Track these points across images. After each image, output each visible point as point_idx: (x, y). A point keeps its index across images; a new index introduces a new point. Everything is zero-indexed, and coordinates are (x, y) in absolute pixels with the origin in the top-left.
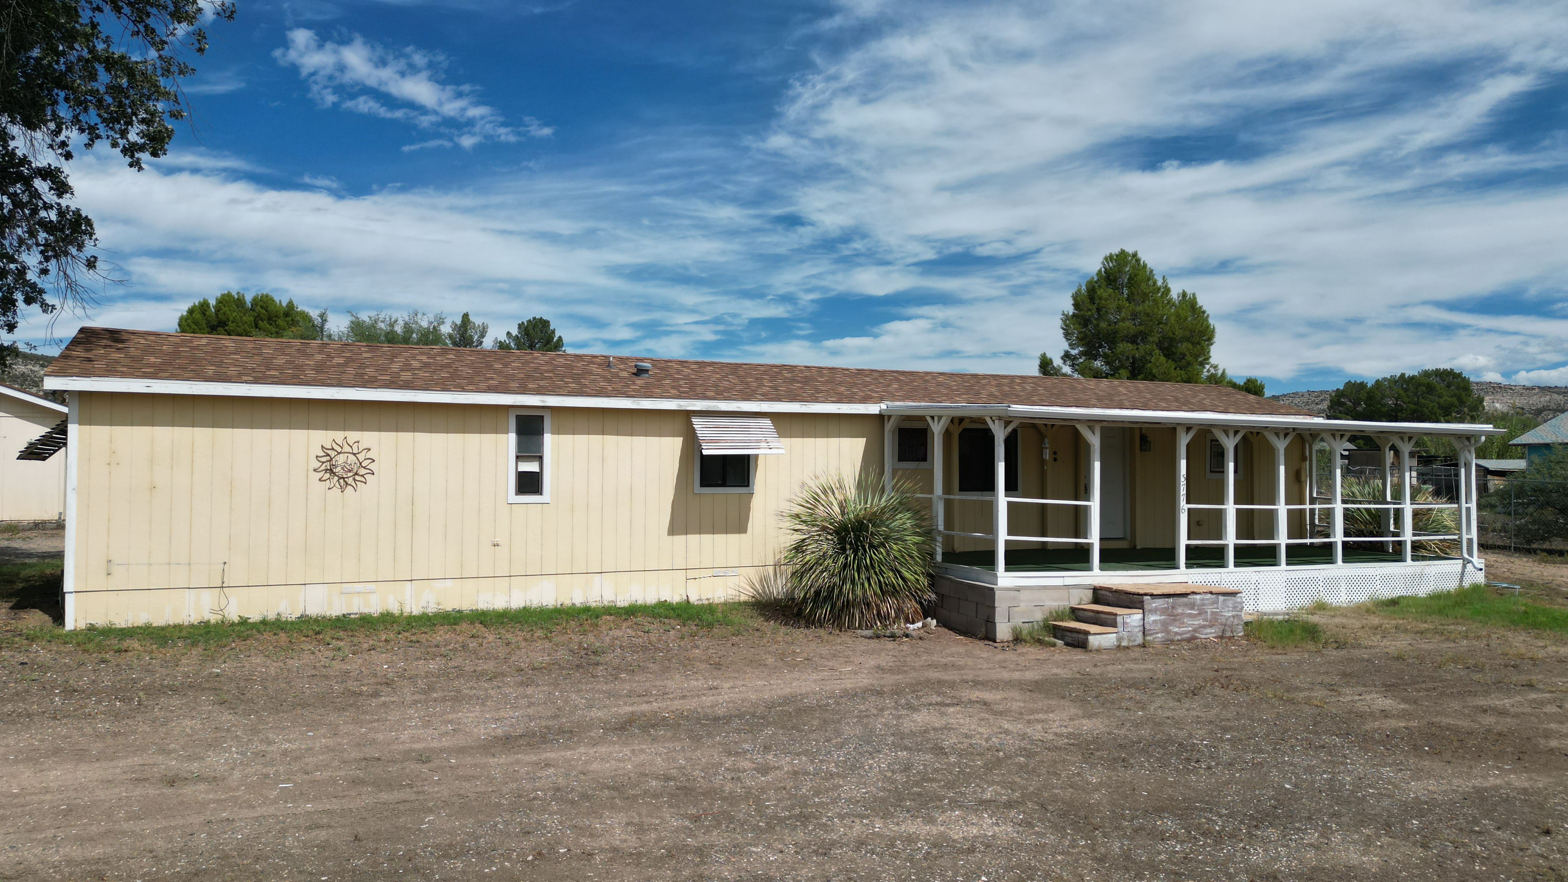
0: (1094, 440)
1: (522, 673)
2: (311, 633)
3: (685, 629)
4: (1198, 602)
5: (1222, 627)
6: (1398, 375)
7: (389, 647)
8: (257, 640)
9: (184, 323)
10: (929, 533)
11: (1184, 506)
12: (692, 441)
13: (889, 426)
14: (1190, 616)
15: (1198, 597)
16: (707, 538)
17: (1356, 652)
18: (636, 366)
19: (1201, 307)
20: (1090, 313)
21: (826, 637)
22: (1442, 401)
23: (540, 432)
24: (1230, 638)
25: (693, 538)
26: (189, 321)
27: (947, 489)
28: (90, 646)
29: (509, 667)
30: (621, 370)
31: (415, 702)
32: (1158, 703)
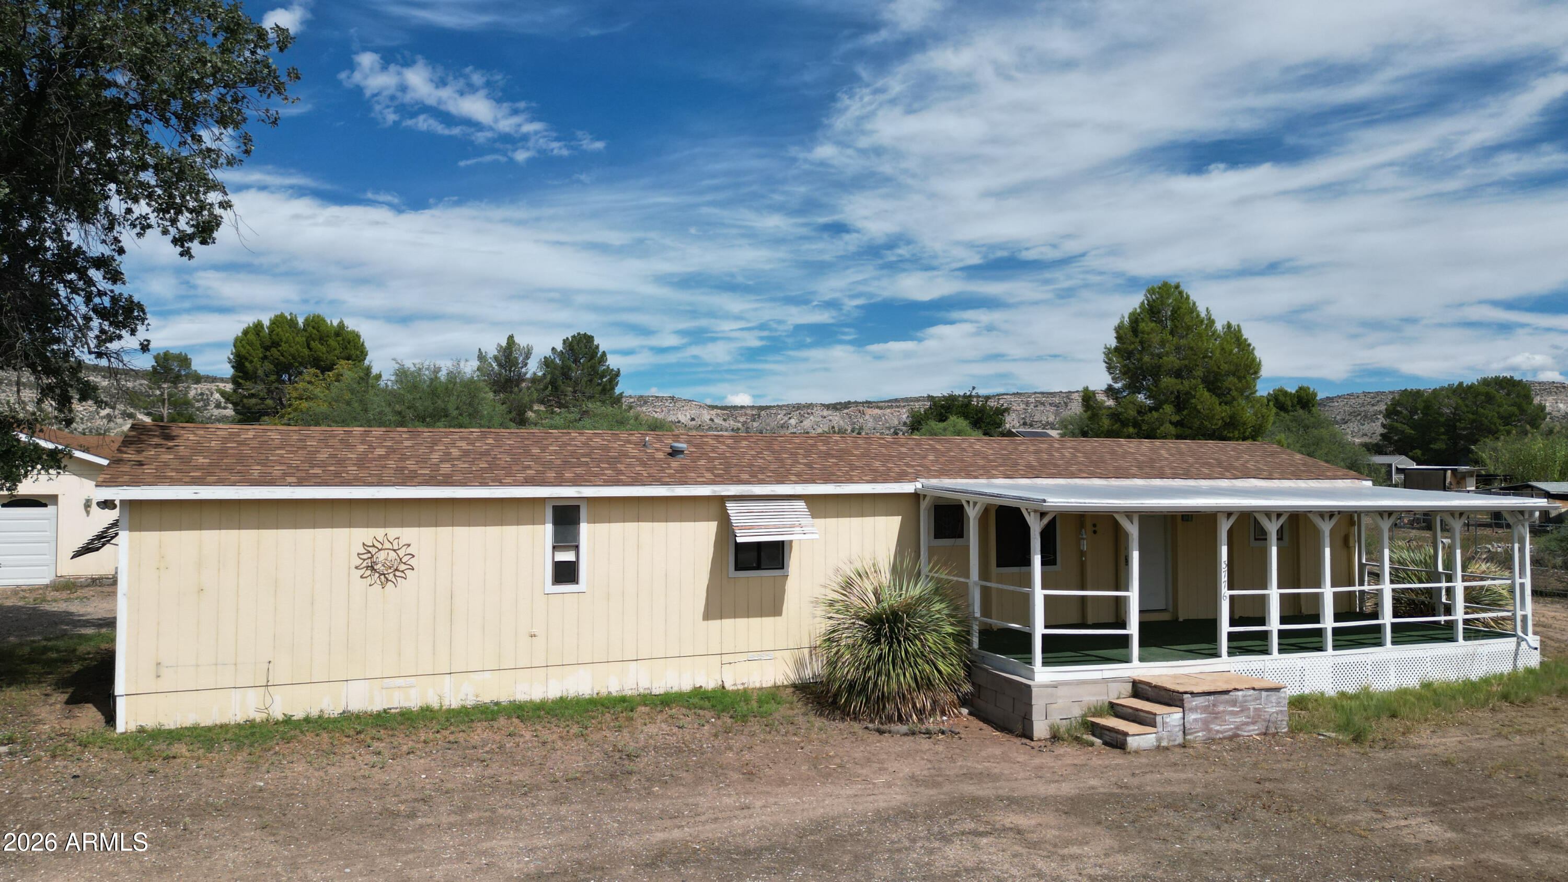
0: (1133, 530)
1: (557, 785)
2: (352, 733)
3: (719, 722)
4: (1240, 698)
5: (1265, 724)
6: (1456, 384)
7: (427, 750)
8: (300, 742)
9: (239, 344)
10: (964, 622)
11: (1226, 593)
12: (726, 528)
13: (924, 505)
14: (1233, 713)
15: (1240, 693)
16: (742, 622)
17: (1405, 753)
18: (671, 447)
19: (1246, 340)
20: (1133, 346)
21: (860, 732)
22: (1501, 410)
23: (576, 522)
24: (1274, 735)
25: (728, 623)
26: (243, 342)
27: (985, 574)
28: (138, 753)
29: (544, 776)
30: (657, 450)
31: (451, 826)
32: (1196, 832)
